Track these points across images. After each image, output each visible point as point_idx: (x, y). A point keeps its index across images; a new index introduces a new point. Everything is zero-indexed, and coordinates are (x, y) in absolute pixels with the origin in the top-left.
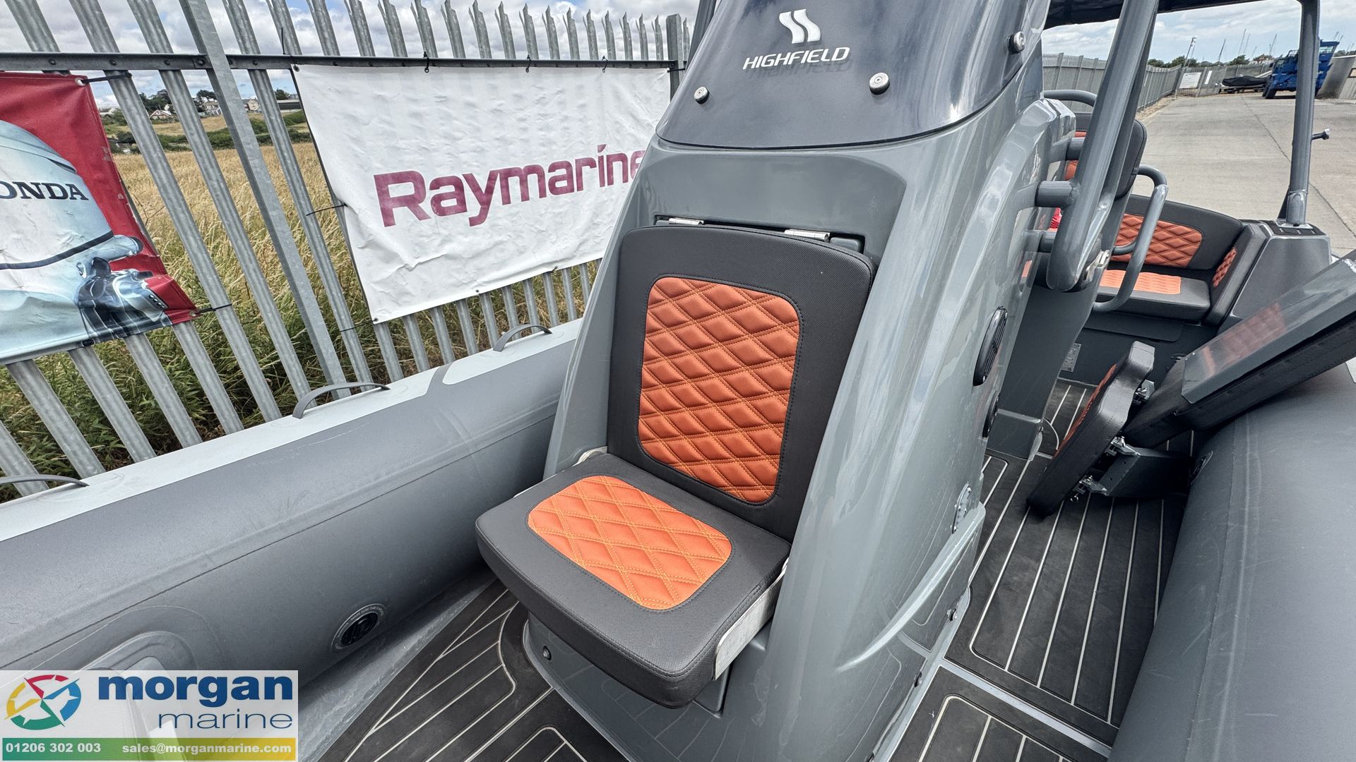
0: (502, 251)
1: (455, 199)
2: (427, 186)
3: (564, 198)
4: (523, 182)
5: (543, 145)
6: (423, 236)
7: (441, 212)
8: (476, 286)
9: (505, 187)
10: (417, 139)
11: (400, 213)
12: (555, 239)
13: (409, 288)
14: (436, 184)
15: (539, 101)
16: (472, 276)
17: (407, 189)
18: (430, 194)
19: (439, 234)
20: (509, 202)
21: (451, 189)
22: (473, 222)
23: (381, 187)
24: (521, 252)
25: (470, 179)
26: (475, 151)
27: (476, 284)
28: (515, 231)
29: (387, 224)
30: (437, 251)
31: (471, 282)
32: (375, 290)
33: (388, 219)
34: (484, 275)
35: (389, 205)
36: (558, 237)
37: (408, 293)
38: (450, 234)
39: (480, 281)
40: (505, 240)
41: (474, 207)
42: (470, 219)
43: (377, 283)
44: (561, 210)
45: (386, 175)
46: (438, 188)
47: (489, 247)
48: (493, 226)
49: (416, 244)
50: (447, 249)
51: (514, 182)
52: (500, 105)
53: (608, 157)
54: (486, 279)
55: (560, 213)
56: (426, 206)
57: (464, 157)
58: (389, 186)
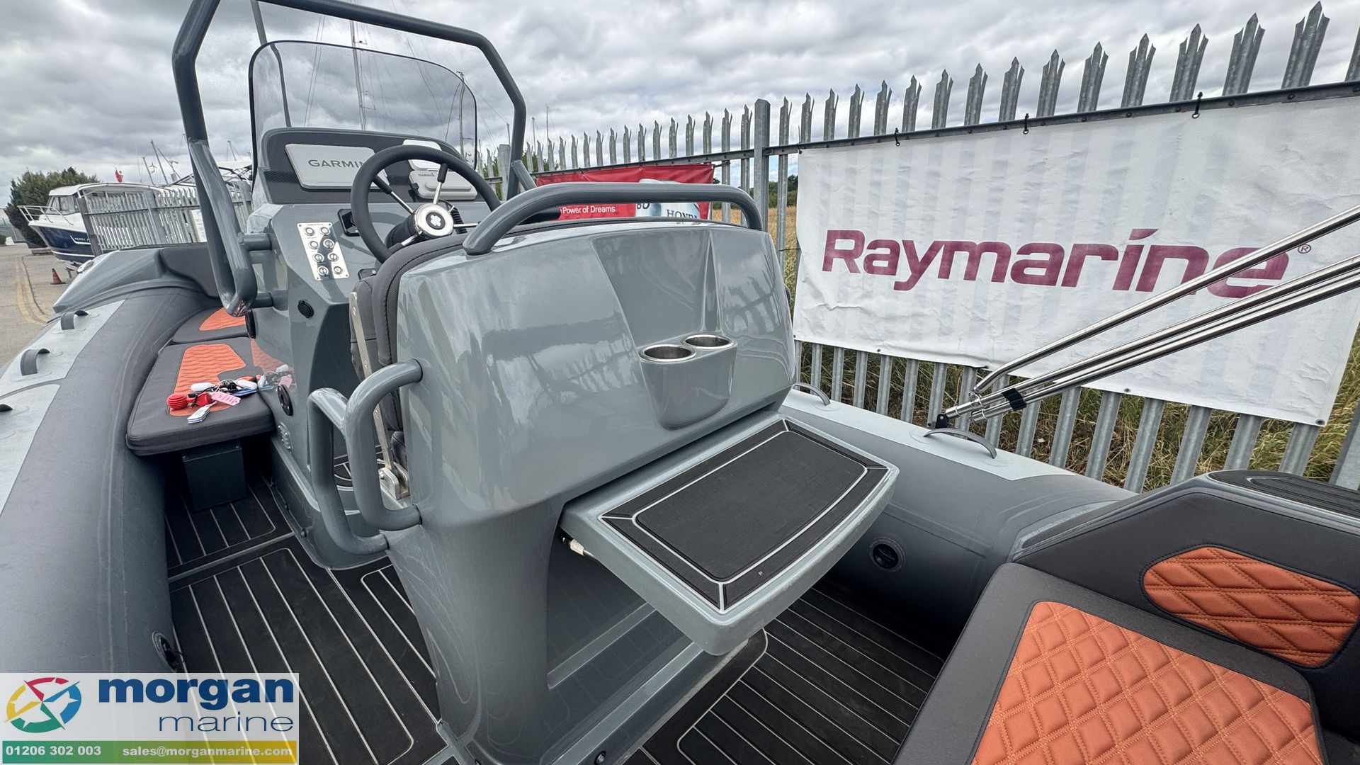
0: (921, 323)
1: (887, 262)
2: (866, 245)
3: (1031, 289)
4: (974, 260)
5: (1021, 221)
6: (849, 286)
7: (870, 269)
8: (880, 346)
9: (948, 261)
10: (870, 204)
11: (838, 263)
12: (997, 335)
13: (825, 324)
14: (874, 245)
15: (1032, 168)
16: (880, 335)
17: (849, 245)
18: (866, 252)
19: (863, 289)
20: (947, 277)
21: (887, 251)
22: (898, 286)
23: (830, 240)
24: (944, 332)
25: (909, 246)
26: (923, 220)
27: (881, 343)
28: (943, 309)
29: (825, 269)
30: (855, 302)
31: (877, 340)
32: (801, 315)
33: (827, 265)
34: (893, 338)
35: (832, 254)
36: (1003, 334)
37: (822, 327)
38: (872, 291)
39: (887, 342)
40: (928, 313)
41: (904, 272)
42: (896, 282)
43: (806, 311)
44: (1022, 303)
45: (837, 231)
46: (875, 249)
47: (907, 315)
48: (916, 297)
49: (842, 291)
50: (865, 303)
51: (961, 259)
52: (971, 173)
53: (1154, 250)
54: (893, 343)
55: (1019, 306)
56: (860, 262)
57: (908, 223)
58: (837, 240)
